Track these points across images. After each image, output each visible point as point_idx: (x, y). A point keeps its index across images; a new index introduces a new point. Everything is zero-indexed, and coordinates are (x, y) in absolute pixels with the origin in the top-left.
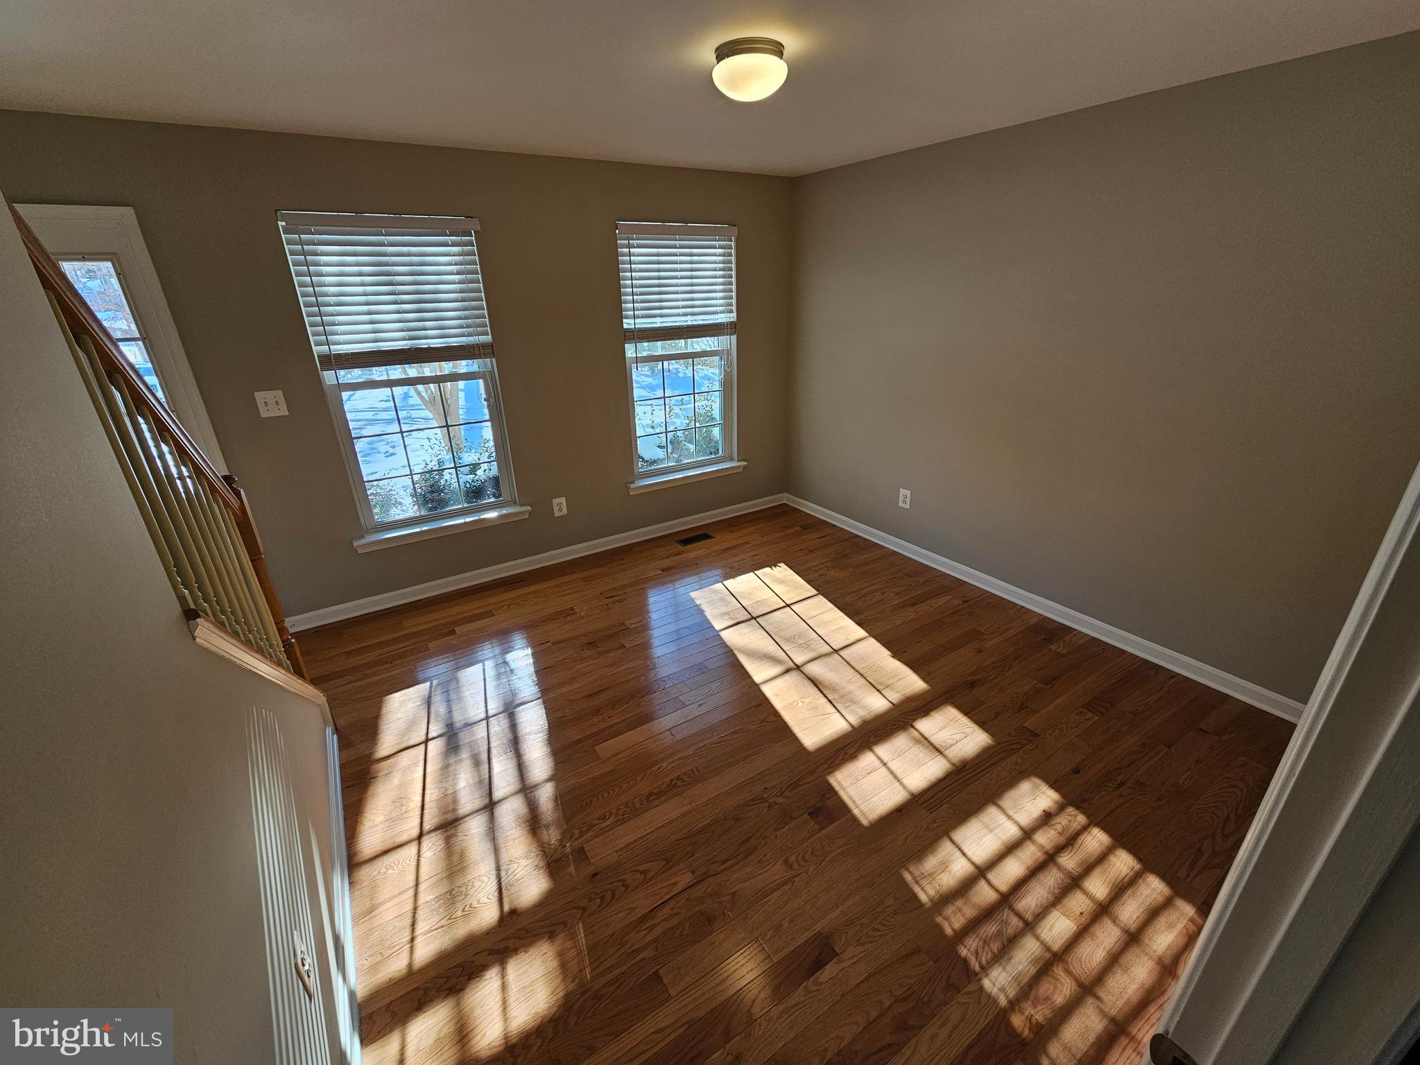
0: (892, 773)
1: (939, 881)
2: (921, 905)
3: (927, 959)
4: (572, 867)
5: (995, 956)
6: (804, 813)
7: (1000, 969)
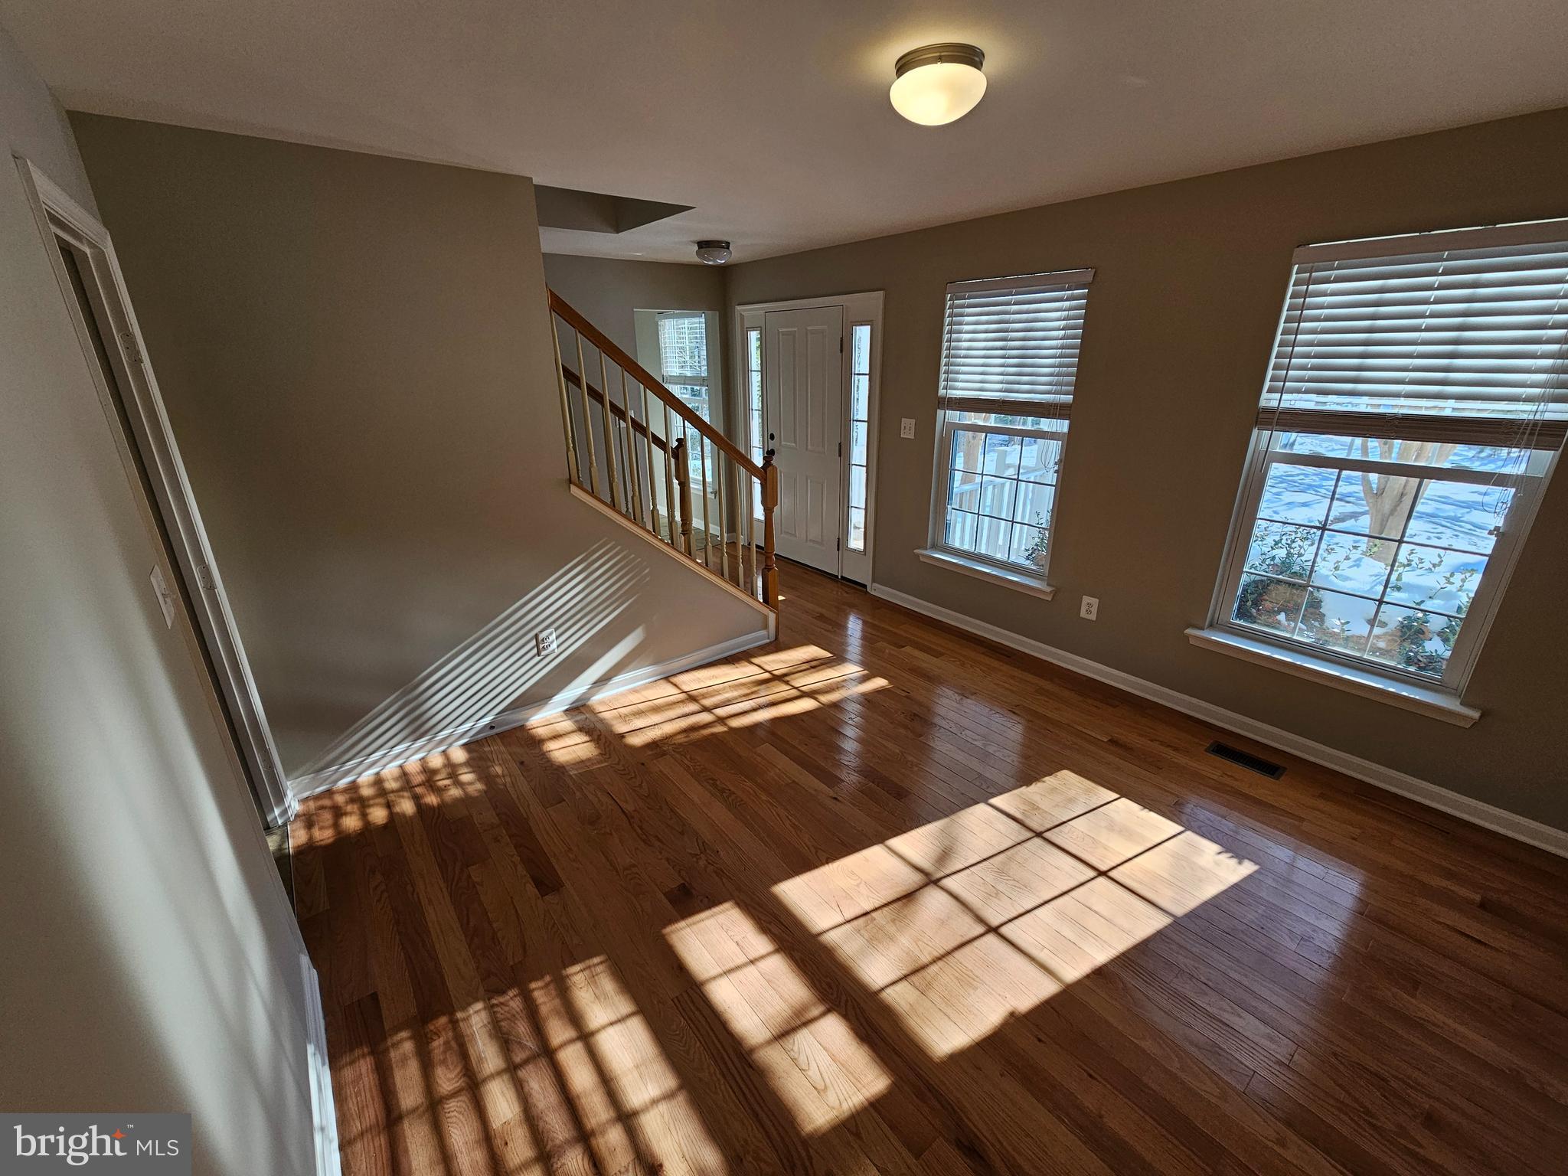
0: (738, 968)
1: (586, 989)
2: (565, 967)
3: (516, 960)
4: (650, 753)
5: (498, 1022)
6: (683, 879)
7: (485, 1022)
